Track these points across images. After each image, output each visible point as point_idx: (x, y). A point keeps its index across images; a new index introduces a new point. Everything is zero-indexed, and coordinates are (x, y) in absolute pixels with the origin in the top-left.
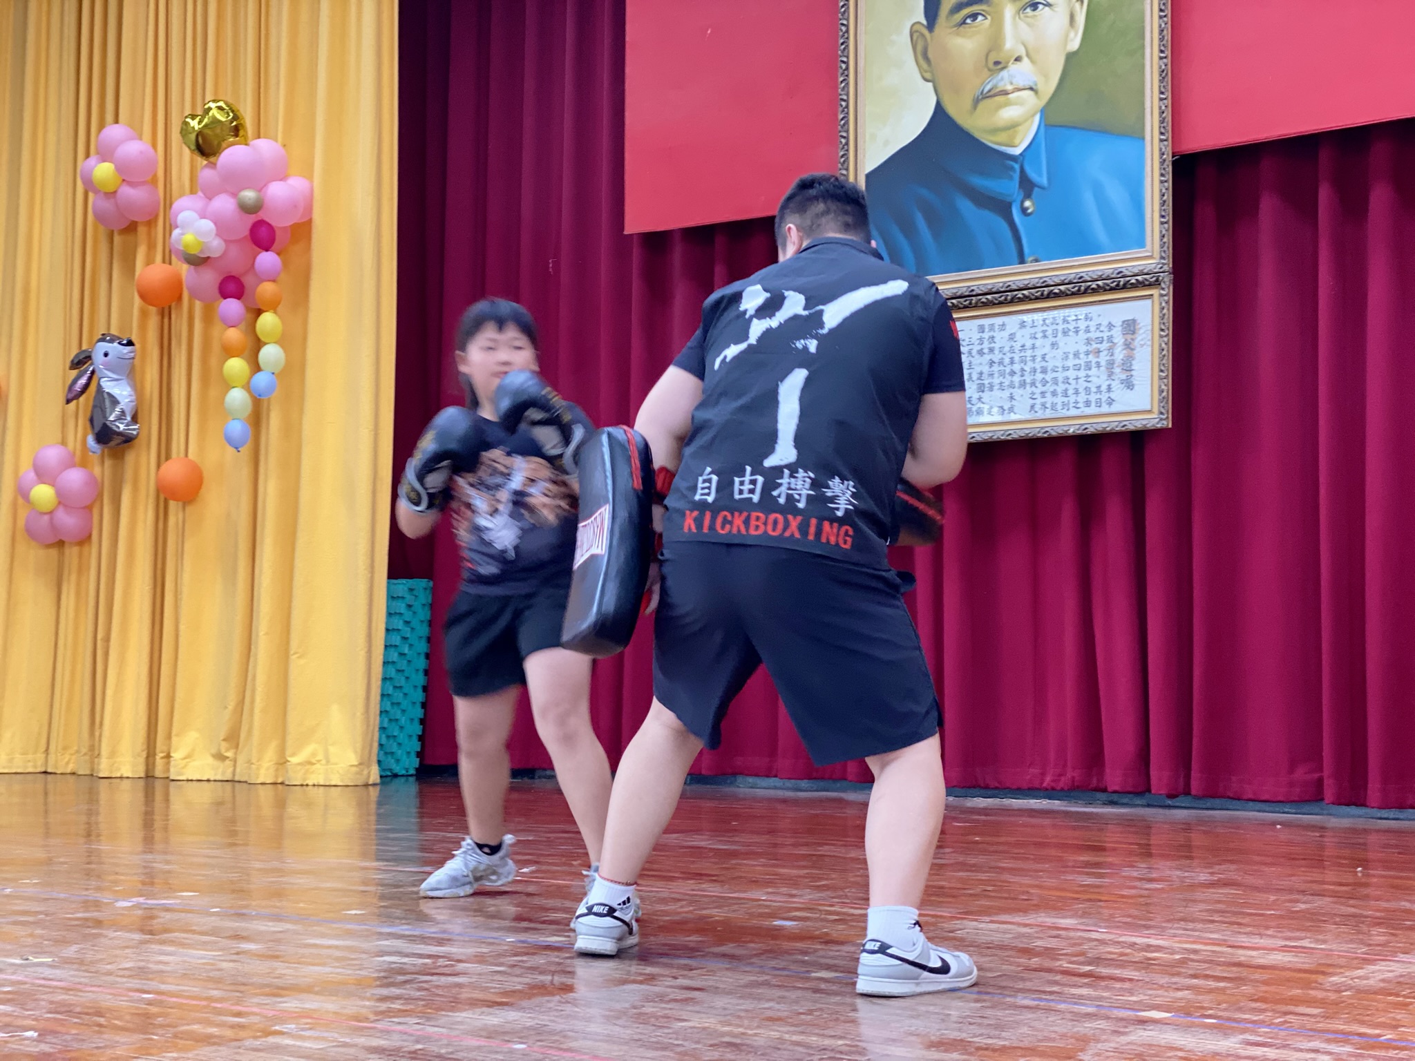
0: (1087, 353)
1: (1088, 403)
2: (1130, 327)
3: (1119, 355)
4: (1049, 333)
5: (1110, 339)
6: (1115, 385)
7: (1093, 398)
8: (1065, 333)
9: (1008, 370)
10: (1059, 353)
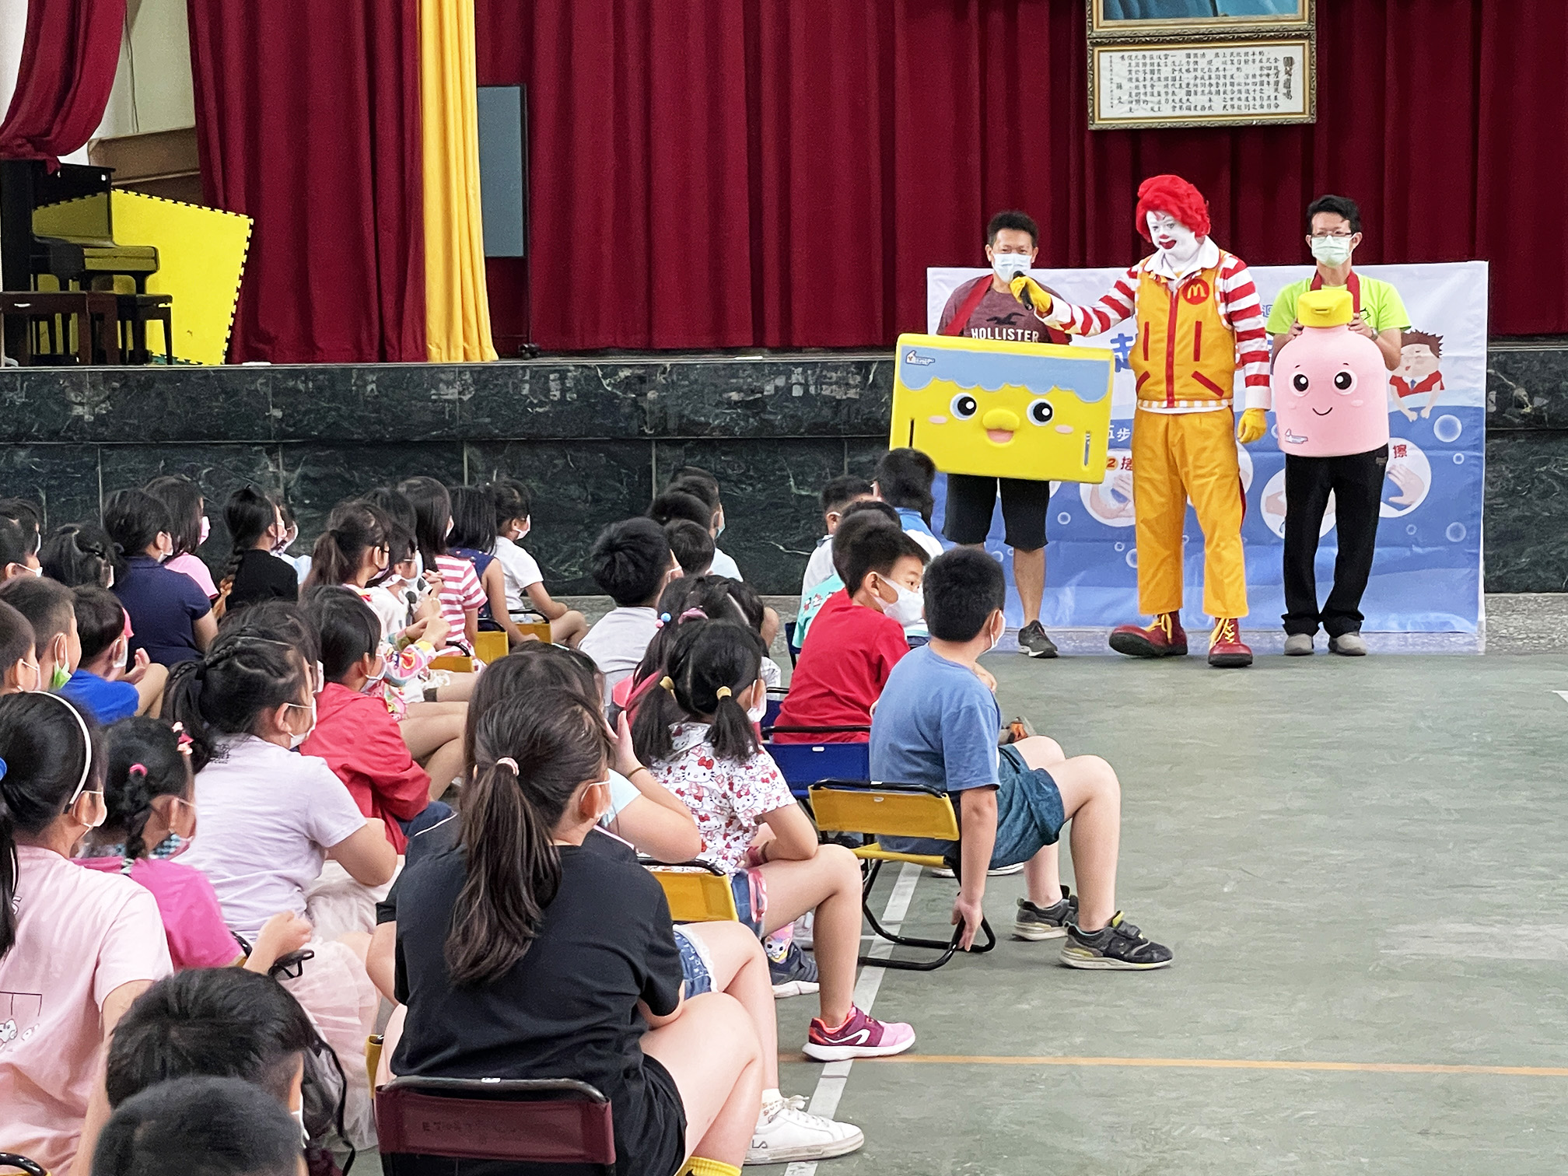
0: (1261, 75)
1: (1262, 106)
2: (1289, 61)
3: (1283, 77)
4: (1235, 61)
5: (1276, 68)
6: (1280, 96)
7: (1265, 103)
8: (1246, 62)
9: (1207, 82)
10: (1242, 74)
